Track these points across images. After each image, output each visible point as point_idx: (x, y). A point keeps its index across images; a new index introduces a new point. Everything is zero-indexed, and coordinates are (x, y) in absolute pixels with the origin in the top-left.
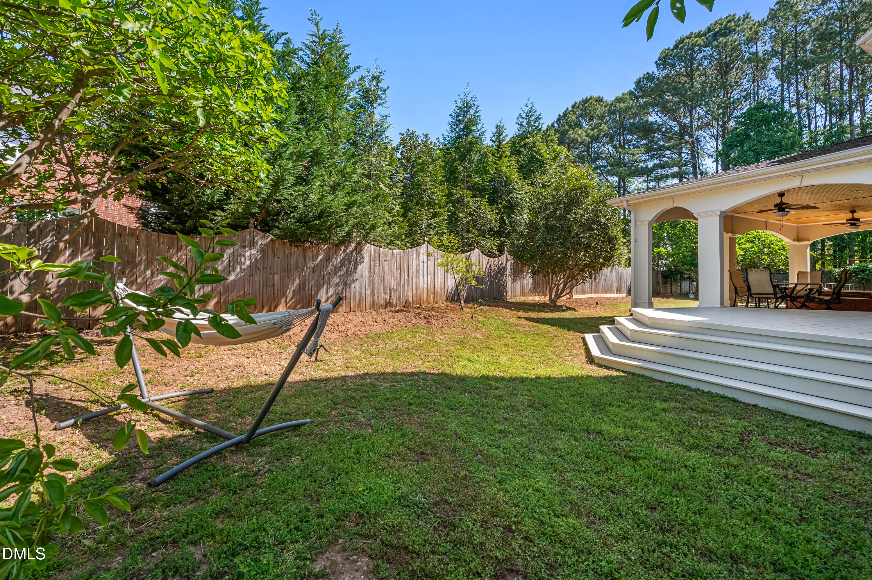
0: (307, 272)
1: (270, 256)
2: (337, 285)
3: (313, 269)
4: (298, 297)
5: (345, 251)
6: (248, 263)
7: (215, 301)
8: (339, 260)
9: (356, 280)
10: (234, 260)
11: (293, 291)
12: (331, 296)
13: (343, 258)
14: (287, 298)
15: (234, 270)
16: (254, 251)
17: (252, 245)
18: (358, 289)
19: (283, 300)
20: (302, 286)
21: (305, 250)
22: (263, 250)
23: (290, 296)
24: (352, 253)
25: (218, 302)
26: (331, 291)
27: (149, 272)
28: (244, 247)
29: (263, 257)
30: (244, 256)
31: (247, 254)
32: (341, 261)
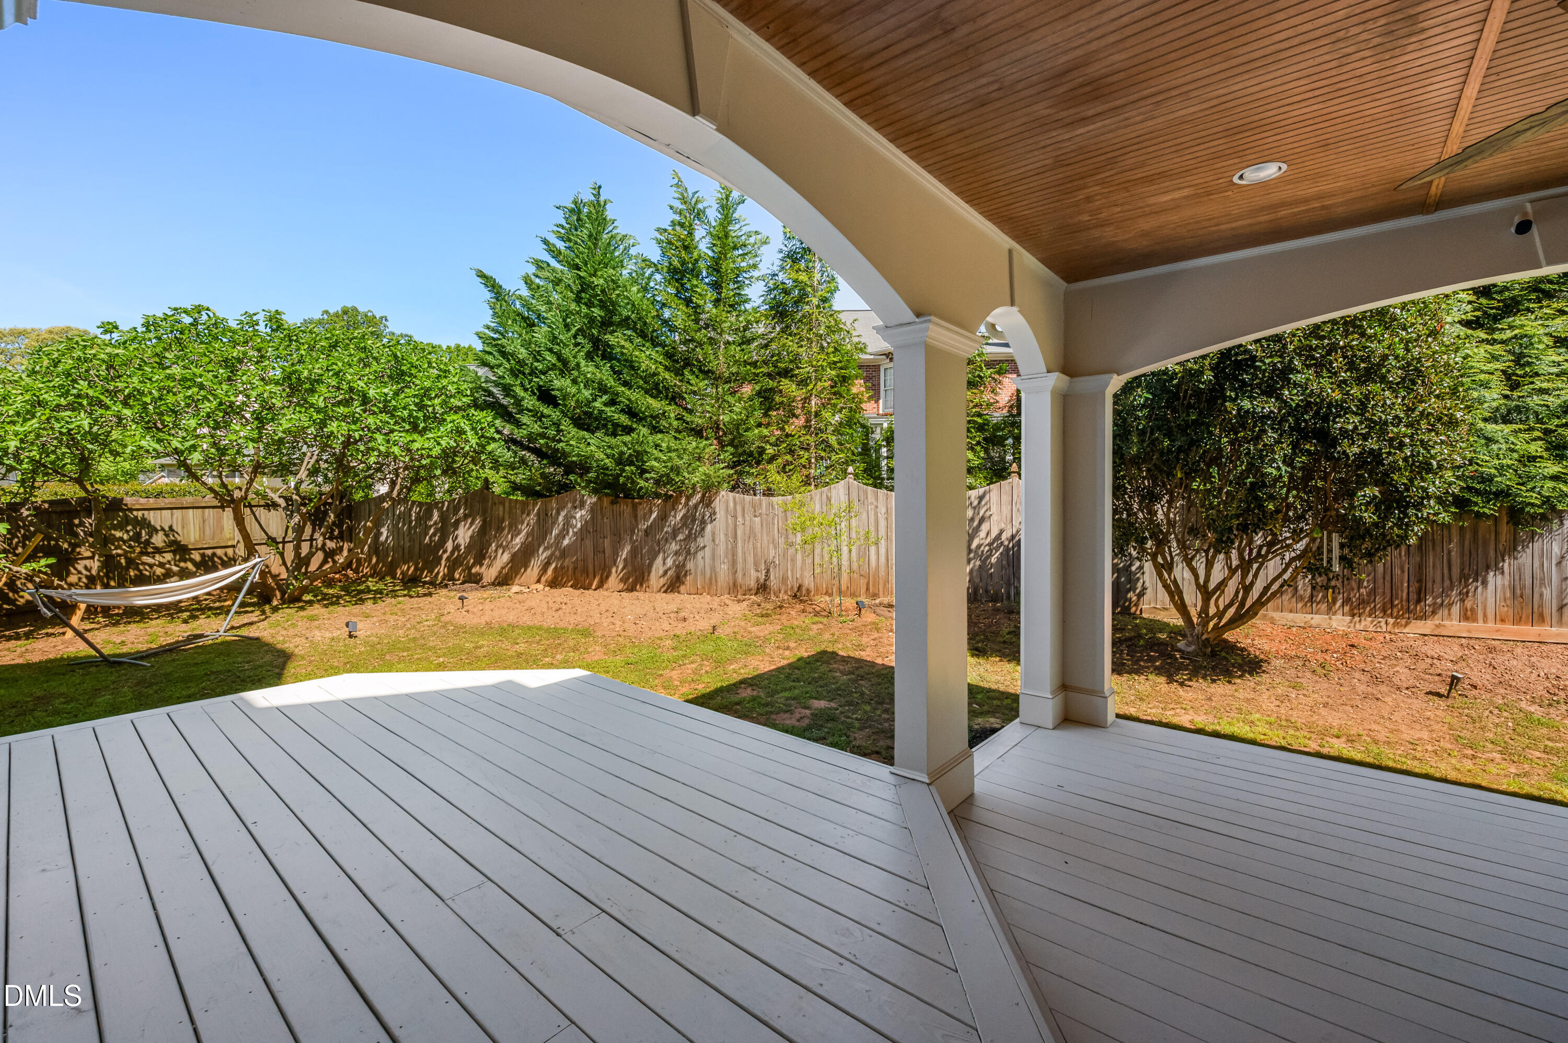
0: (638, 536)
1: (599, 517)
2: (677, 553)
3: (646, 531)
4: (630, 568)
5: (686, 504)
6: (579, 525)
7: (553, 566)
8: (678, 518)
9: (704, 547)
10: (567, 524)
11: (625, 560)
12: (670, 569)
13: (684, 515)
14: (617, 567)
15: (568, 533)
16: (583, 512)
17: (582, 505)
18: (707, 560)
19: (614, 570)
20: (634, 553)
21: (635, 507)
22: (592, 510)
23: (621, 567)
24: (696, 507)
25: (556, 568)
26: (669, 562)
27: (510, 536)
28: (575, 508)
29: (592, 518)
30: (575, 518)
31: (578, 515)
32: (681, 520)
